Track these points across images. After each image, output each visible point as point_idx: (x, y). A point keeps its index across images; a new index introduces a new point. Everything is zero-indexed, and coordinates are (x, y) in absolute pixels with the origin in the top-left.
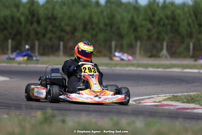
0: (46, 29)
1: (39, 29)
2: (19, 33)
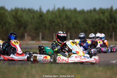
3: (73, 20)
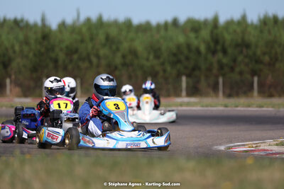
0: (235, 60)
1: (225, 61)
3: (125, 46)
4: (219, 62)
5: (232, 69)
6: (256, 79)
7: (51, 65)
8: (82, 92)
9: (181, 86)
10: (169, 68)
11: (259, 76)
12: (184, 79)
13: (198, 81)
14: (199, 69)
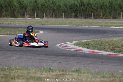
0: (87, 8)
1: (84, 8)
2: (76, 10)
4: (83, 9)
5: (86, 11)
6: (92, 13)
7: (37, 9)
8: (45, 17)
9: (72, 15)
10: (69, 10)
11: (93, 13)
12: (73, 13)
13: (77, 14)
14: (77, 10)
